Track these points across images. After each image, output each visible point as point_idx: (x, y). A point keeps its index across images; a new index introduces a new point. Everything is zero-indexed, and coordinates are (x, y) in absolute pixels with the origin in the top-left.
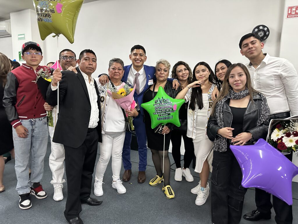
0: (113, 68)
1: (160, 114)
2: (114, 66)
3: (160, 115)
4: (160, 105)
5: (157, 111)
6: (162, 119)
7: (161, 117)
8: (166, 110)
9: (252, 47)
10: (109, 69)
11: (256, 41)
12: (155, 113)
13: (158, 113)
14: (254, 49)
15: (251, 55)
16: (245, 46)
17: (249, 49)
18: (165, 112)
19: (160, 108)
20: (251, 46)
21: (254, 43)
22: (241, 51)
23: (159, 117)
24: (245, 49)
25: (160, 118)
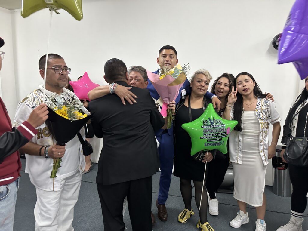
4: (211, 127)
5: (206, 134)
6: (211, 145)
8: (218, 134)
12: (203, 137)
13: (206, 137)
18: (216, 137)
19: (210, 131)
25: (208, 144)
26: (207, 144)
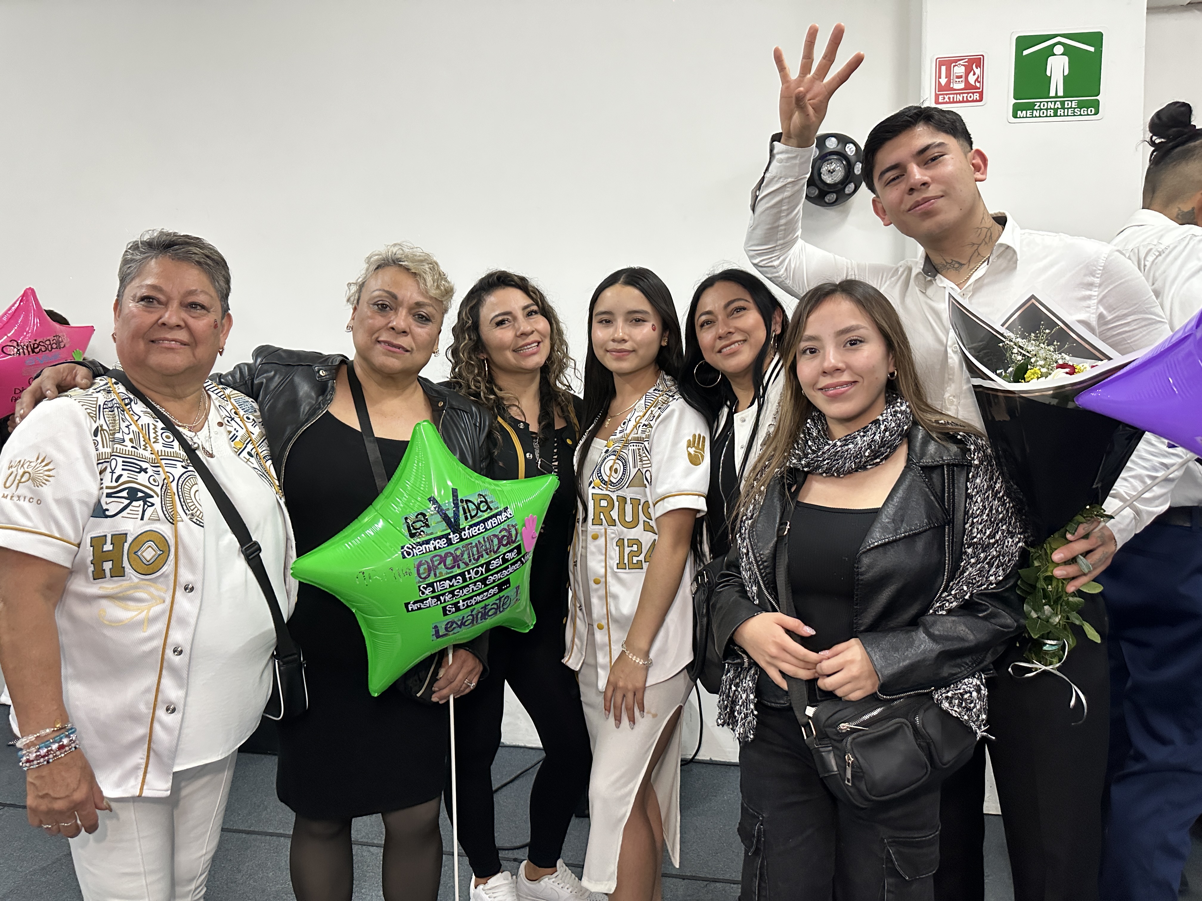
0: (144, 292)
1: (455, 601)
2: (149, 282)
3: (456, 605)
4: (450, 543)
5: (431, 585)
6: (463, 624)
7: (455, 617)
8: (488, 563)
9: (926, 179)
10: (118, 305)
11: (940, 145)
12: (422, 601)
13: (438, 598)
14: (933, 190)
15: (928, 225)
16: (890, 175)
17: (912, 190)
18: (484, 581)
19: (449, 560)
20: (917, 174)
21: (934, 159)
22: (874, 201)
23: (442, 621)
24: (893, 195)
25: (449, 627)
26: (446, 629)
